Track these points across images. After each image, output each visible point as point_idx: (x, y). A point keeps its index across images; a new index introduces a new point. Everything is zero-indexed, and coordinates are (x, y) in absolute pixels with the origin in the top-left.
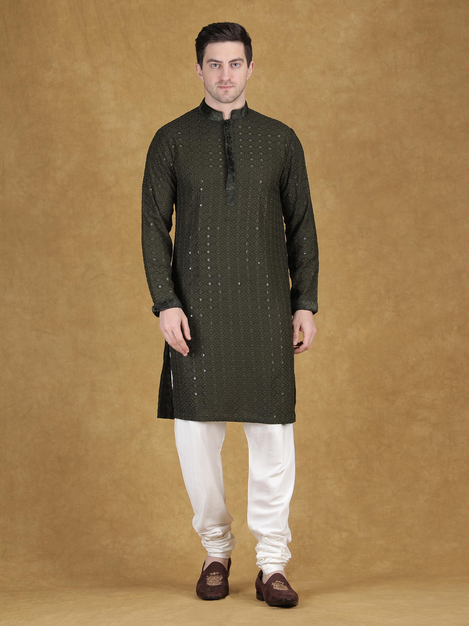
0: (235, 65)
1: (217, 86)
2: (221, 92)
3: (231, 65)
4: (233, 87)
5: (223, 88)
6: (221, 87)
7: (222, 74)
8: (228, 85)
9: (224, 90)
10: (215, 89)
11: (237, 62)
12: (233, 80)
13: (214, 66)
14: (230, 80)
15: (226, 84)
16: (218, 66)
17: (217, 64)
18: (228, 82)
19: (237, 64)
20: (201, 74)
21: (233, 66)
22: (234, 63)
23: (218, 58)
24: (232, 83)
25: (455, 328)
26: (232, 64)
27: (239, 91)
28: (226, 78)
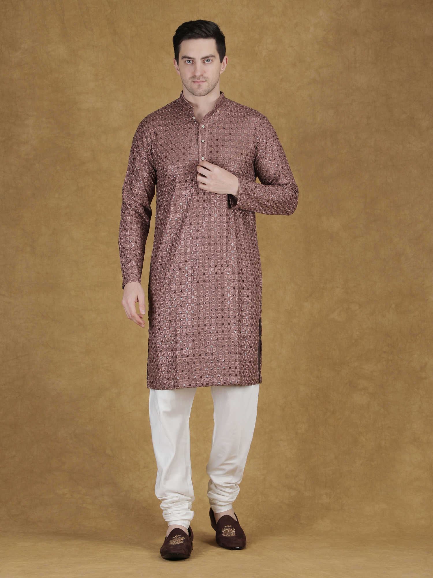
0: (208, 61)
1: (191, 80)
2: (195, 86)
3: (204, 62)
4: (206, 82)
5: (196, 83)
6: (194, 82)
7: (195, 69)
8: (201, 80)
9: (197, 84)
10: (189, 83)
11: (209, 58)
12: (205, 75)
13: (188, 62)
14: (202, 75)
15: (199, 79)
16: (191, 63)
17: (191, 61)
18: (201, 77)
19: (209, 60)
20: (178, 69)
21: (206, 62)
22: (206, 59)
23: (191, 55)
24: (205, 78)
25: (393, 306)
26: (204, 60)
27: (212, 85)
28: (198, 74)
